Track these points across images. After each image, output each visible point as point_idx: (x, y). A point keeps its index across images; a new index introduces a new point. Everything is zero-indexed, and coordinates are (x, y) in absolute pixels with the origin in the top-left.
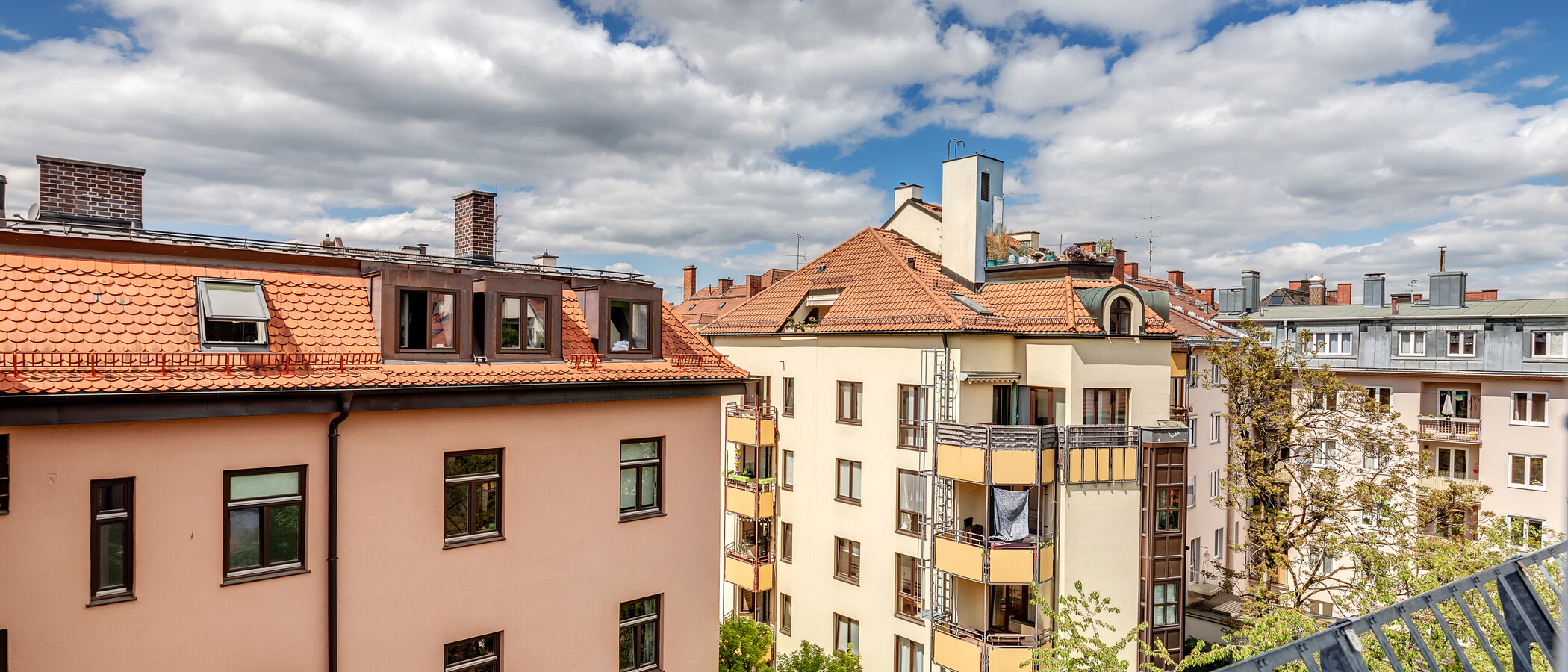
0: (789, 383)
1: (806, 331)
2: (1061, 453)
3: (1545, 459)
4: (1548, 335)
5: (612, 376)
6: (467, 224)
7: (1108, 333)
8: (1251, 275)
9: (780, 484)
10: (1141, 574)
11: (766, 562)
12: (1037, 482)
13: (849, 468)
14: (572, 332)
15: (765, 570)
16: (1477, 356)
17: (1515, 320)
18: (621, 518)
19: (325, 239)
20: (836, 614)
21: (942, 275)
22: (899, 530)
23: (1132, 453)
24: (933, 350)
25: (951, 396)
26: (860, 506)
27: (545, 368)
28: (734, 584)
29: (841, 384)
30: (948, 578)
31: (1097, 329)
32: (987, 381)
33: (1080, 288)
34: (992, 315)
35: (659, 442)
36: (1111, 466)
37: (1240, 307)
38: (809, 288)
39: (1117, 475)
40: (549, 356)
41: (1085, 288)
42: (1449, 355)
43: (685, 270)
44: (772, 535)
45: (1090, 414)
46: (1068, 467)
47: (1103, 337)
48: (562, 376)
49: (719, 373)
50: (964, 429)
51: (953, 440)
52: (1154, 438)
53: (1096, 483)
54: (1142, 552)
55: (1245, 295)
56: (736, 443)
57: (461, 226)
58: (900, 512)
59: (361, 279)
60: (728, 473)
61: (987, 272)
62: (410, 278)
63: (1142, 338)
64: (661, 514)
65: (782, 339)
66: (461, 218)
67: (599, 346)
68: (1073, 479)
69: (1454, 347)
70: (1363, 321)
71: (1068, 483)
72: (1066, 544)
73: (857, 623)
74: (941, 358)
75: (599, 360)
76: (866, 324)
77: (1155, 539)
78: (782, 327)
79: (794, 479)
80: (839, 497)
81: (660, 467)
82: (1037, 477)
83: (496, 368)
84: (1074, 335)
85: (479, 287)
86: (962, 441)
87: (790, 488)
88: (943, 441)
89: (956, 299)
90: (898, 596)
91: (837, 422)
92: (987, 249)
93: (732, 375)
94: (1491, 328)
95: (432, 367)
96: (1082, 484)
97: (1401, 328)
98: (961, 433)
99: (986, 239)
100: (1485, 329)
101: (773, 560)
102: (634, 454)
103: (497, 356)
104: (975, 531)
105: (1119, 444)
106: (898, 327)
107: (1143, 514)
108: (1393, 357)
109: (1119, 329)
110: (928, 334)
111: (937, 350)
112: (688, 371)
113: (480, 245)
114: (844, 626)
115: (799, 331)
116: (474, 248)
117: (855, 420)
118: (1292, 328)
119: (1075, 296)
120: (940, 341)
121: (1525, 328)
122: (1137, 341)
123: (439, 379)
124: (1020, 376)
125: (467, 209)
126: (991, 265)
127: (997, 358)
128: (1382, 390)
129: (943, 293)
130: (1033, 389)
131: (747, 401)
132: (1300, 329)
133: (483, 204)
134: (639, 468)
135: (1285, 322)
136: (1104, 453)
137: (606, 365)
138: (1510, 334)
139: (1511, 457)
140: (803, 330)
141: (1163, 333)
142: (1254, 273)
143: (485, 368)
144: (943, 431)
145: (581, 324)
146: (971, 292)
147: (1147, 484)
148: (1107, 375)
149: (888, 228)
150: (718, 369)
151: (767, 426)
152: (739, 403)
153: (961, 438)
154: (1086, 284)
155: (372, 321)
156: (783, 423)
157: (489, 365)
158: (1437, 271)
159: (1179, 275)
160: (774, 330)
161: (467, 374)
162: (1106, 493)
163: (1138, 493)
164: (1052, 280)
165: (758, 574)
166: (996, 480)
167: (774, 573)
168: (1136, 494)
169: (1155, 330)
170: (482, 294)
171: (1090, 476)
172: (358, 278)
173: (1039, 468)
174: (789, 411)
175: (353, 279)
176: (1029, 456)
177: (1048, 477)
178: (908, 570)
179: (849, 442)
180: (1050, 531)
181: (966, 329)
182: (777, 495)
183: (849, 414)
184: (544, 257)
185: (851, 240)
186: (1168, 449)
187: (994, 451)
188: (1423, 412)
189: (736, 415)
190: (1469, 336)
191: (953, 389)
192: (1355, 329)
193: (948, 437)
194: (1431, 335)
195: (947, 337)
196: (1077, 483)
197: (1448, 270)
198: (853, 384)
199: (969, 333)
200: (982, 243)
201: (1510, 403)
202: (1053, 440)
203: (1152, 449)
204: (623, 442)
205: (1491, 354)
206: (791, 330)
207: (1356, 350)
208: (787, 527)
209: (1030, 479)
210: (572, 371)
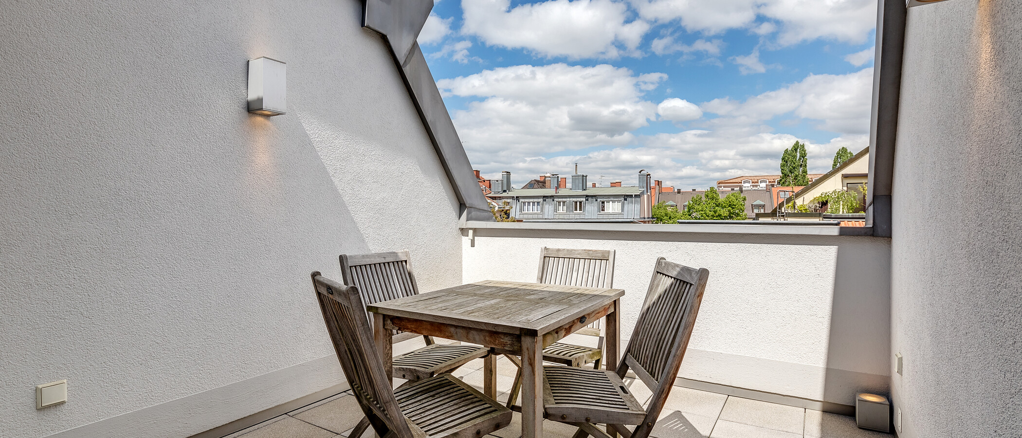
4: (605, 203)
8: (506, 173)
16: (583, 212)
17: (595, 196)
37: (500, 190)
42: (574, 212)
55: (502, 183)
69: (576, 209)
70: (544, 197)
94: (587, 200)
97: (557, 200)
108: (555, 213)
118: (518, 200)
121: (598, 200)
132: (521, 200)
135: (515, 197)
138: (593, 202)
158: (574, 173)
190: (580, 203)
192: (541, 200)
194: (568, 203)
197: (579, 173)
205: (588, 211)
207: (542, 210)
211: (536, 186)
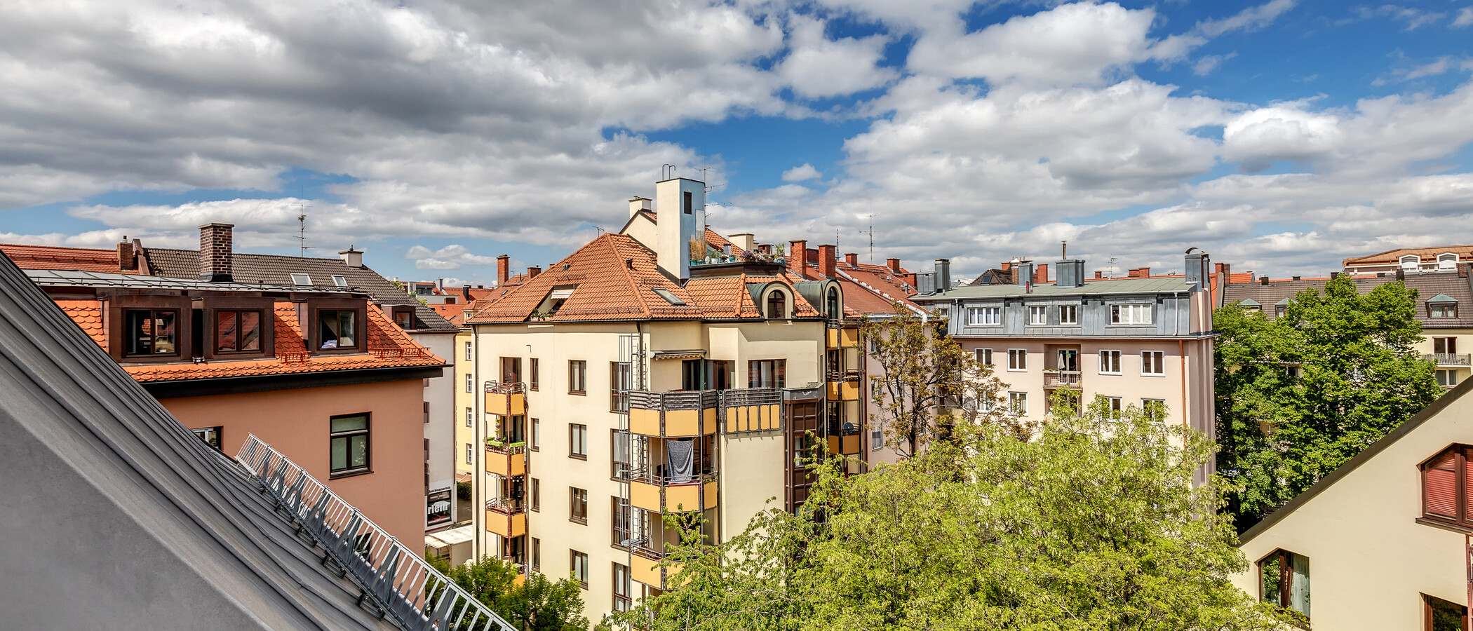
0: (535, 362)
1: (546, 320)
2: (721, 410)
3: (1121, 400)
4: (1120, 307)
5: (317, 368)
6: (209, 249)
7: (767, 318)
8: (941, 262)
9: (530, 447)
10: (786, 500)
11: (521, 512)
12: (699, 433)
13: (578, 430)
14: (287, 335)
15: (518, 518)
16: (1078, 324)
17: (1099, 297)
18: (331, 476)
19: (122, 241)
20: (572, 551)
21: (657, 273)
22: (614, 478)
23: (776, 409)
24: (630, 334)
25: (644, 370)
26: (586, 460)
27: (257, 364)
28: (497, 534)
29: (572, 362)
30: (646, 512)
31: (758, 315)
32: (679, 357)
33: (751, 283)
34: (685, 305)
35: (367, 416)
36: (759, 419)
37: (932, 289)
38: (554, 284)
39: (765, 426)
40: (263, 355)
41: (755, 283)
42: (1061, 323)
43: (499, 259)
44: (525, 490)
45: (755, 380)
46: (726, 422)
47: (763, 321)
48: (272, 370)
49: (418, 362)
50: (647, 395)
51: (640, 404)
52: (791, 397)
53: (748, 433)
54: (786, 483)
55: (936, 278)
56: (496, 414)
57: (205, 250)
58: (614, 464)
59: (96, 301)
60: (488, 440)
61: (691, 270)
62: (135, 301)
63: (793, 320)
64: (369, 471)
65: (529, 327)
66: (205, 244)
67: (310, 346)
68: (729, 430)
69: (1064, 319)
70: (1007, 299)
71: (726, 433)
72: (726, 480)
73: (586, 555)
74: (636, 341)
75: (307, 356)
76: (587, 314)
77: (795, 472)
78: (529, 318)
79: (539, 443)
80: (572, 455)
81: (368, 437)
82: (699, 430)
83: (212, 366)
84: (739, 320)
85: (197, 305)
86: (645, 405)
87: (536, 449)
88: (634, 406)
89: (658, 293)
90: (614, 530)
91: (569, 393)
92: (691, 252)
93: (430, 363)
94: (1086, 303)
95: (153, 368)
96: (737, 434)
97: (1030, 304)
98: (645, 399)
99: (690, 244)
100: (1082, 304)
101: (525, 510)
102: (344, 427)
103: (214, 356)
104: (663, 474)
105: (766, 402)
106: (608, 317)
107: (786, 453)
108: (1026, 326)
109: (776, 313)
110: (627, 322)
111: (633, 335)
112: (391, 361)
113: (220, 266)
114: (578, 559)
115: (541, 320)
116: (214, 269)
117: (582, 392)
118: (961, 305)
119: (746, 289)
120: (635, 328)
121: (1106, 302)
122: (790, 323)
123: (159, 376)
124: (706, 353)
125: (209, 237)
126: (693, 264)
127: (685, 340)
128: (1020, 352)
129: (647, 289)
130: (715, 362)
131: (506, 379)
132: (967, 306)
133: (222, 233)
134: (349, 438)
135: (956, 300)
136: (754, 409)
137: (314, 360)
138: (1097, 307)
139: (1142, 401)
140: (544, 320)
141: (810, 316)
142: (944, 260)
143: (202, 366)
144: (633, 398)
145: (295, 329)
146: (676, 286)
147: (787, 431)
148: (767, 349)
149: (625, 233)
150: (418, 359)
151: (517, 400)
152: (498, 381)
153: (645, 403)
154: (757, 280)
155: (103, 334)
156: (531, 395)
157: (207, 364)
158: (1060, 258)
159: (895, 263)
160: (522, 319)
161: (185, 372)
162: (756, 440)
163: (782, 438)
164: (733, 277)
165: (511, 523)
166: (669, 433)
167: (526, 521)
168: (780, 439)
169: (804, 315)
170: (199, 311)
171: (743, 428)
172: (93, 301)
173: (701, 424)
174: (535, 387)
175: (88, 302)
176: (693, 414)
177: (710, 429)
178: (620, 513)
179: (579, 409)
180: (715, 471)
181: (652, 318)
182: (529, 457)
183: (577, 387)
184: (349, 252)
185: (592, 244)
186: (803, 404)
187: (666, 412)
188: (1046, 368)
189: (495, 391)
190: (1073, 308)
191: (645, 365)
192: (1001, 305)
193: (637, 402)
194: (1049, 308)
195: (640, 324)
196: (734, 433)
197: (1069, 258)
198: (580, 362)
199: (653, 321)
200: (686, 247)
201: (1139, 359)
202: (715, 401)
203: (790, 405)
204: (332, 418)
205: (1086, 322)
206: (535, 319)
207: (1003, 321)
208: (536, 482)
209: (694, 432)
210: (281, 365)
211: (994, 280)
